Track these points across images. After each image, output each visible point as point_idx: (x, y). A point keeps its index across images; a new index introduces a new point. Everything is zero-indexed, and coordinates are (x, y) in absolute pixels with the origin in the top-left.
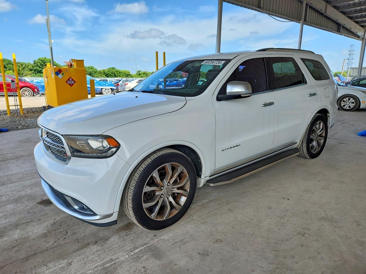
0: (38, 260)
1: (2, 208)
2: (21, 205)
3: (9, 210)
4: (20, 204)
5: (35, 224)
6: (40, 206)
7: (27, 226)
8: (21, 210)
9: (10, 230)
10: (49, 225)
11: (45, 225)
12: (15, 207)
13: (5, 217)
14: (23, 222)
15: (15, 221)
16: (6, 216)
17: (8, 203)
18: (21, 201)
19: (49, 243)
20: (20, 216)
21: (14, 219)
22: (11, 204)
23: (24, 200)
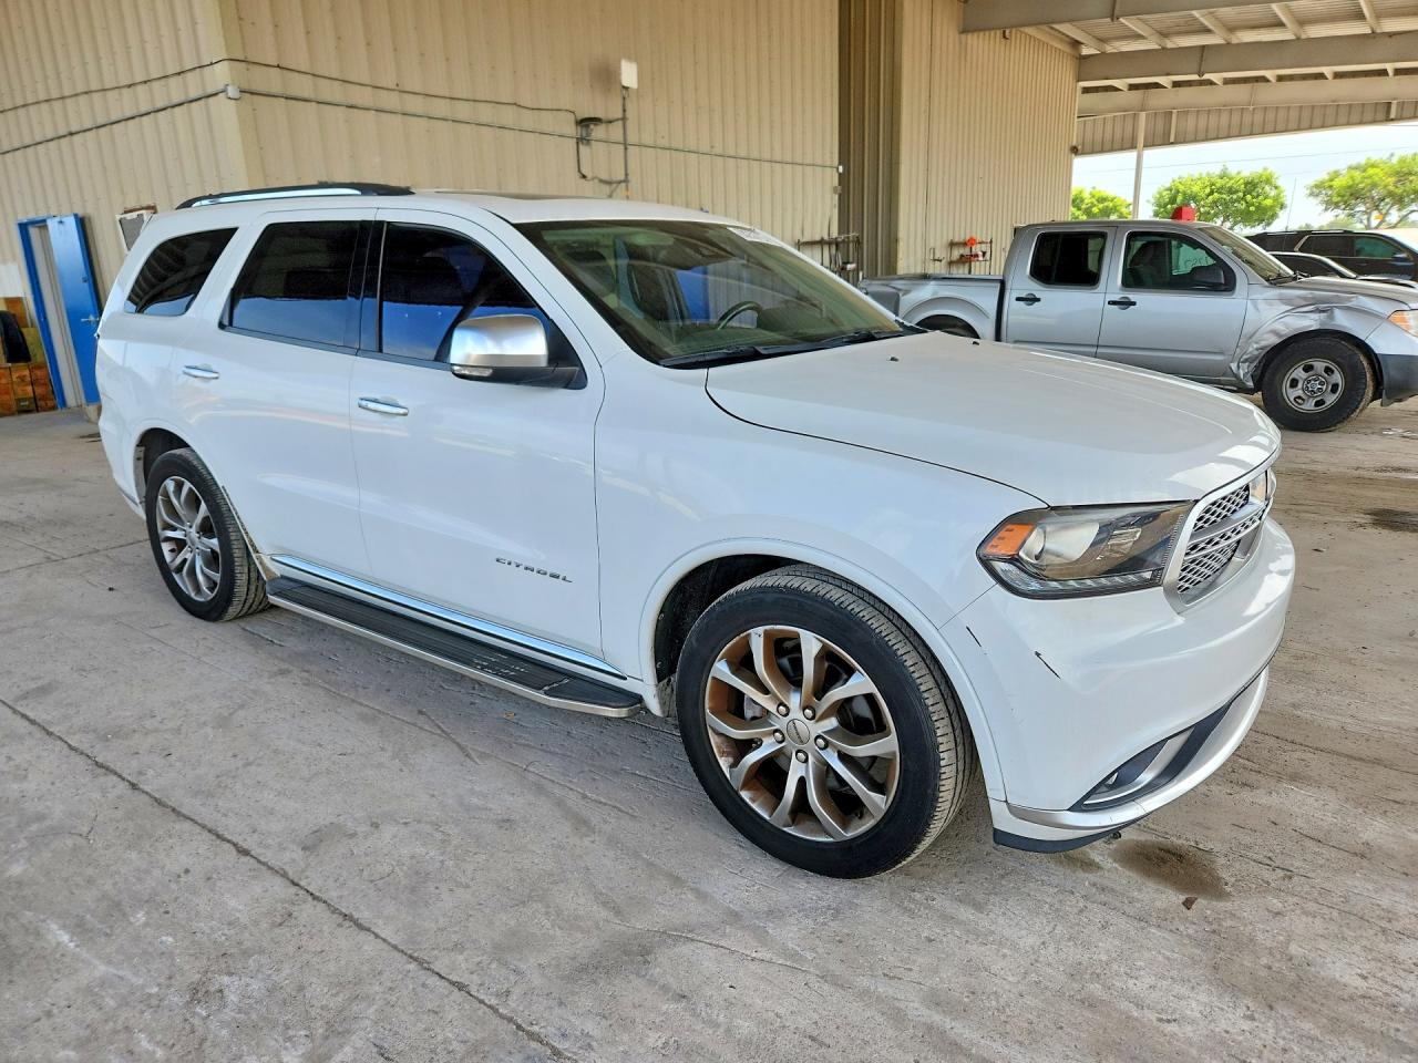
0: (1353, 746)
1: (1386, 988)
2: (1289, 939)
3: (1357, 948)
4: (1294, 949)
5: (1299, 820)
6: (1224, 874)
7: (1329, 831)
8: (1306, 913)
9: (1391, 856)
10: (1261, 791)
11: (1274, 800)
12: (1322, 945)
13: (1388, 925)
14: (1334, 853)
15: (1358, 878)
16: (1384, 924)
17: (1344, 1008)
18: (1276, 965)
19: (1303, 757)
20: (1327, 885)
21: (1359, 886)
22: (1333, 983)
23: (1264, 961)
